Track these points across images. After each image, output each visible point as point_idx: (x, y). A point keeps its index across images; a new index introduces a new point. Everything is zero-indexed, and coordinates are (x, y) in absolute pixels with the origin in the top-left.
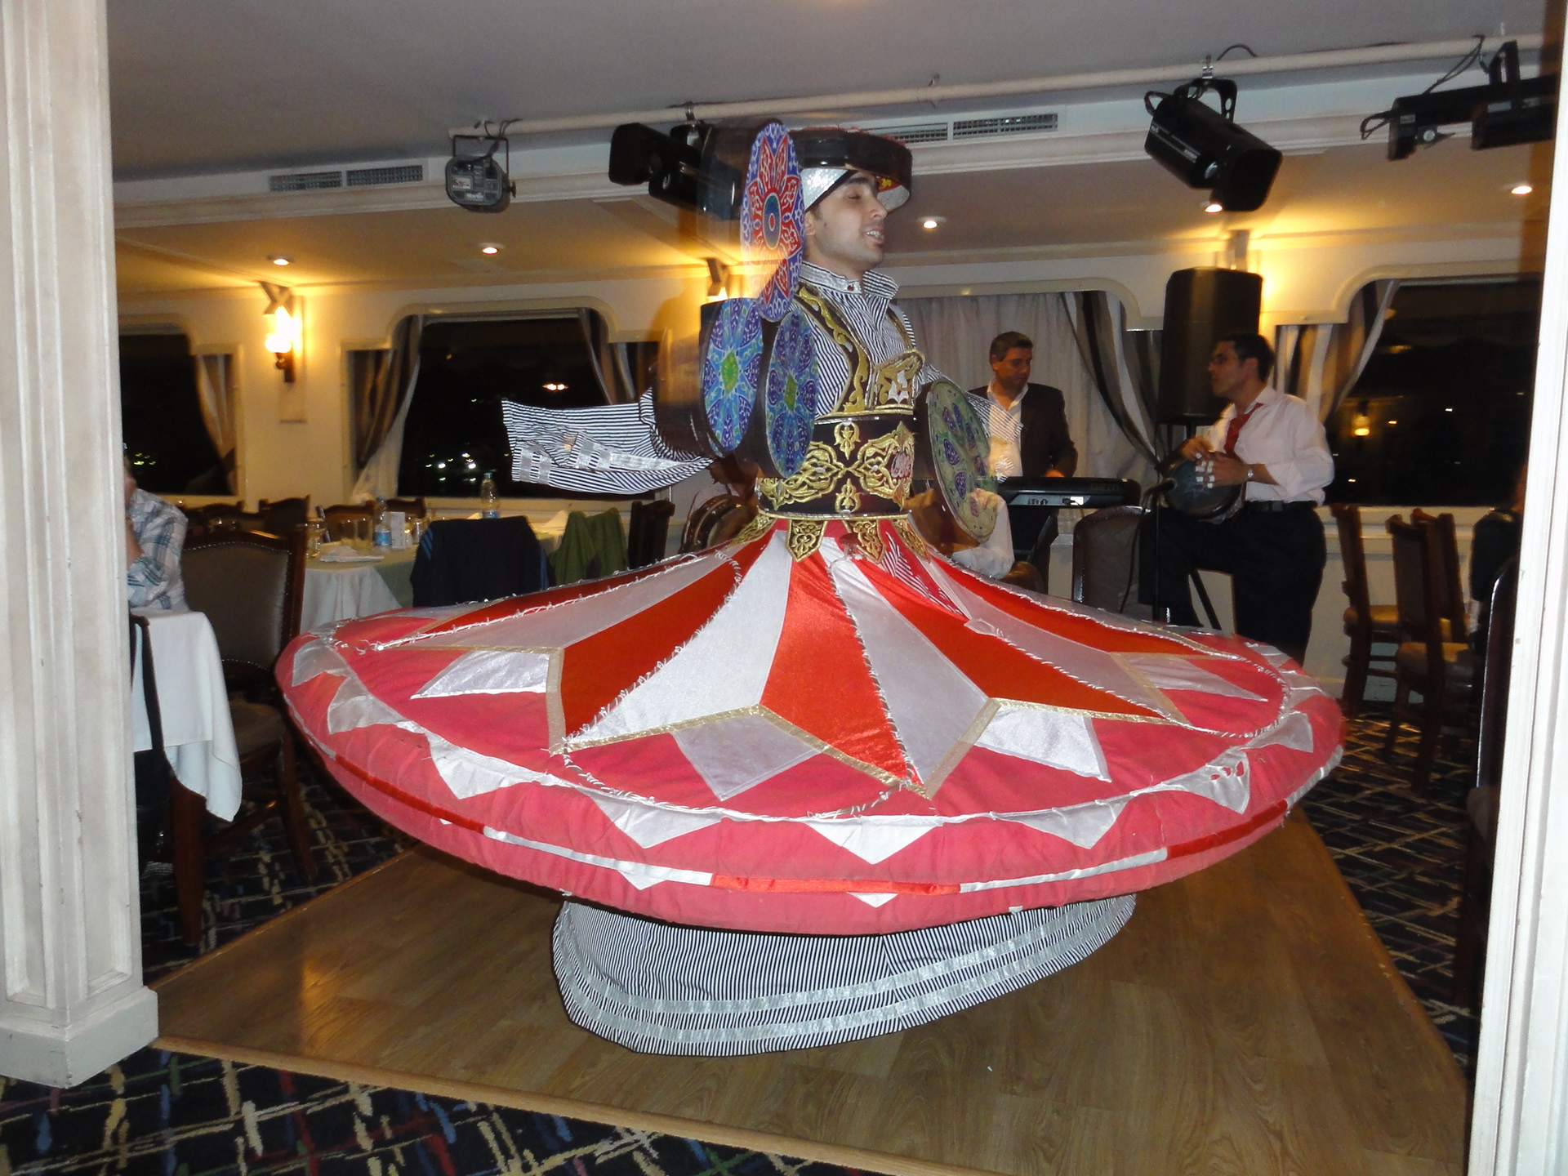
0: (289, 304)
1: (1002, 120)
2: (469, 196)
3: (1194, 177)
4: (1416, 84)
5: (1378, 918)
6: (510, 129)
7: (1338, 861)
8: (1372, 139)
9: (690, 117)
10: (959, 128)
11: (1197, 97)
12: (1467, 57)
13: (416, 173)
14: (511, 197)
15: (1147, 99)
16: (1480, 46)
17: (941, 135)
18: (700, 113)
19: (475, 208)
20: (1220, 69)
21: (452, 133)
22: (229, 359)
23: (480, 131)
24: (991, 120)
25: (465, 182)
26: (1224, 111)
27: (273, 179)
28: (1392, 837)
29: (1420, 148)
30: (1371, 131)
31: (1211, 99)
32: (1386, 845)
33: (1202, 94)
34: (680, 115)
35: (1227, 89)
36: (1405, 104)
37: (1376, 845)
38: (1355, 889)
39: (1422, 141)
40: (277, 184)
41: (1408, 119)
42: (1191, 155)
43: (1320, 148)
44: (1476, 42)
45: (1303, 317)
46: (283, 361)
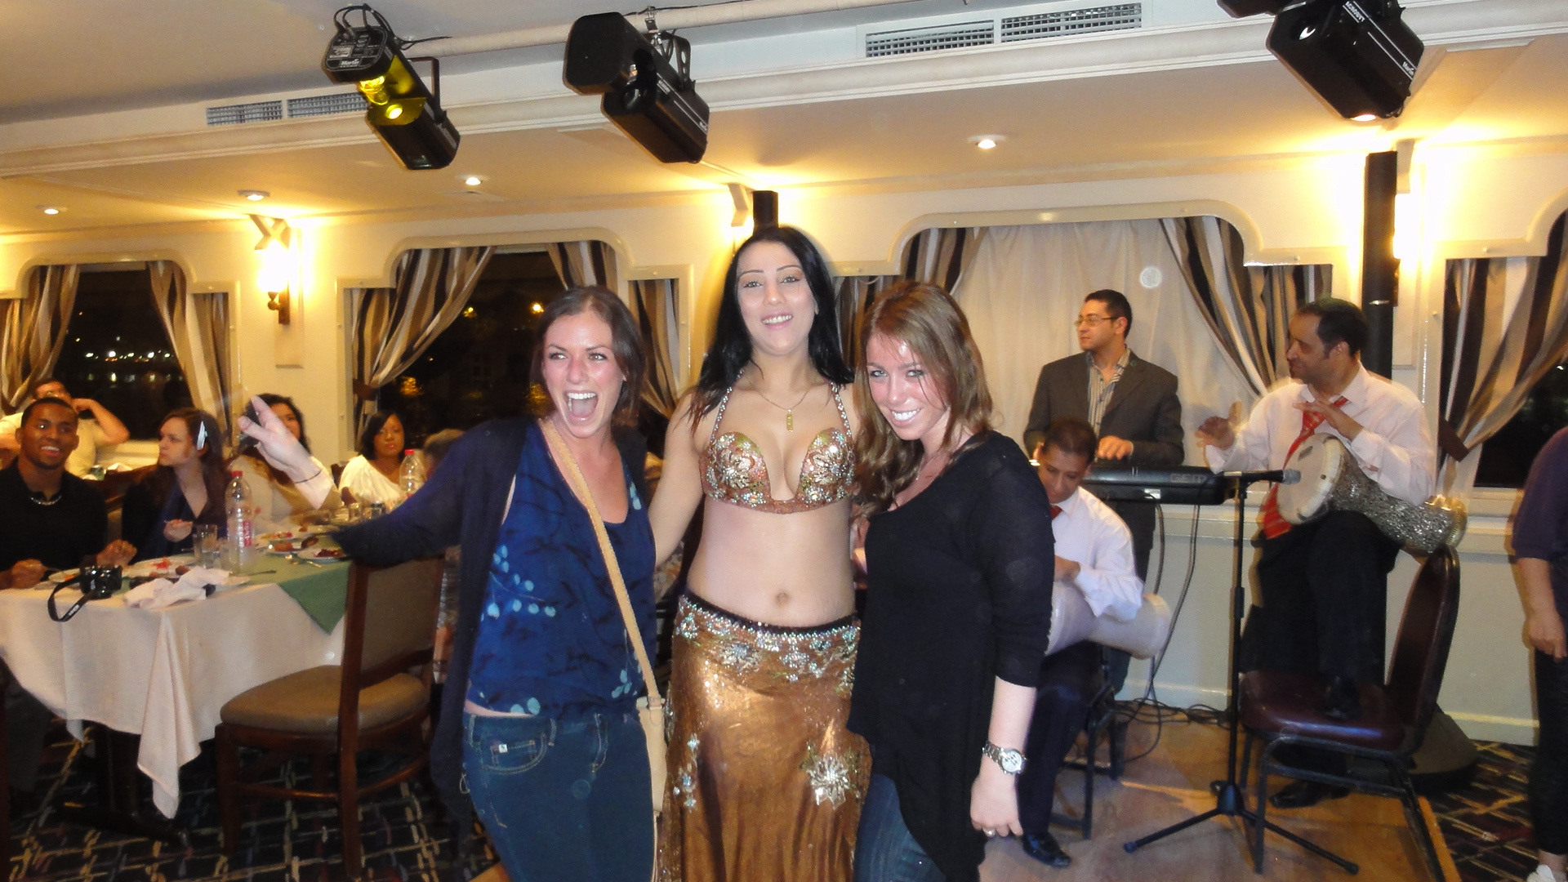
0: (285, 237)
1: (1066, 13)
9: (653, 25)
10: (1010, 26)
17: (985, 37)
18: (664, 20)
22: (225, 296)
24: (1052, 15)
27: (212, 110)
34: (640, 23)
40: (215, 116)
45: (1485, 250)
46: (276, 300)
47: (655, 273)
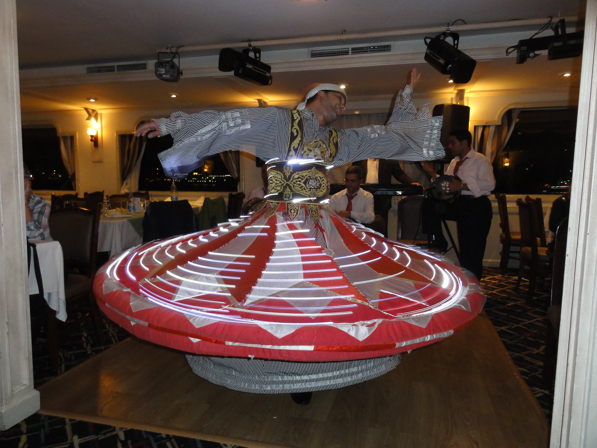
0: (96, 117)
1: (370, 47)
2: (164, 76)
3: (443, 70)
4: (527, 35)
5: (513, 355)
6: (180, 50)
7: (498, 332)
8: (510, 56)
9: (250, 45)
10: (353, 50)
11: (445, 39)
12: (546, 25)
13: (144, 66)
14: (181, 76)
15: (425, 40)
16: (551, 21)
17: (346, 53)
18: (254, 44)
19: (166, 80)
20: (453, 28)
21: (158, 51)
22: (72, 138)
23: (168, 51)
24: (366, 47)
25: (162, 71)
26: (454, 45)
27: (88, 68)
28: (519, 322)
29: (528, 59)
30: (510, 53)
31: (450, 40)
32: (516, 325)
33: (446, 38)
34: (246, 45)
35: (455, 36)
36: (522, 43)
37: (513, 325)
38: (505, 344)
39: (529, 57)
40: (90, 71)
41: (524, 48)
42: (442, 61)
43: (492, 59)
44: (549, 19)
45: (485, 123)
46: (93, 138)
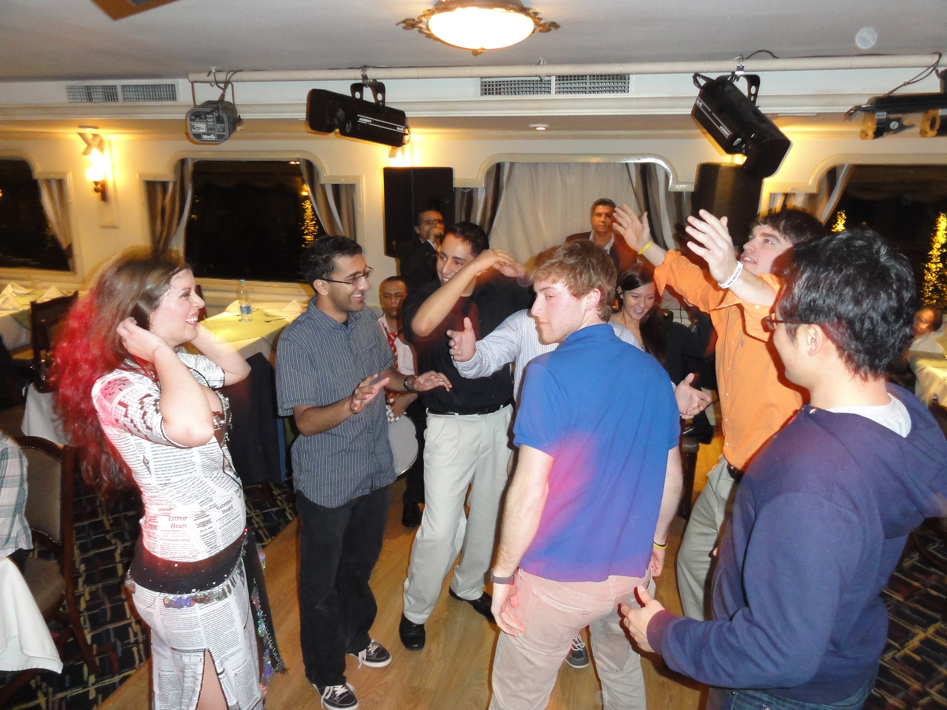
0: (101, 145)
1: (590, 76)
2: (205, 137)
3: (727, 145)
6: (234, 78)
9: (365, 77)
10: (561, 81)
12: (928, 68)
13: (171, 90)
15: (695, 77)
16: (938, 61)
17: (546, 88)
18: (372, 74)
20: (749, 66)
21: (191, 78)
22: (61, 183)
23: (212, 79)
24: (582, 76)
25: (202, 128)
26: (750, 96)
27: (68, 88)
29: (889, 133)
31: (742, 86)
34: (357, 75)
35: (753, 80)
39: (889, 129)
40: (72, 95)
41: (881, 115)
42: (727, 132)
45: (789, 189)
46: (99, 186)
47: (342, 180)
